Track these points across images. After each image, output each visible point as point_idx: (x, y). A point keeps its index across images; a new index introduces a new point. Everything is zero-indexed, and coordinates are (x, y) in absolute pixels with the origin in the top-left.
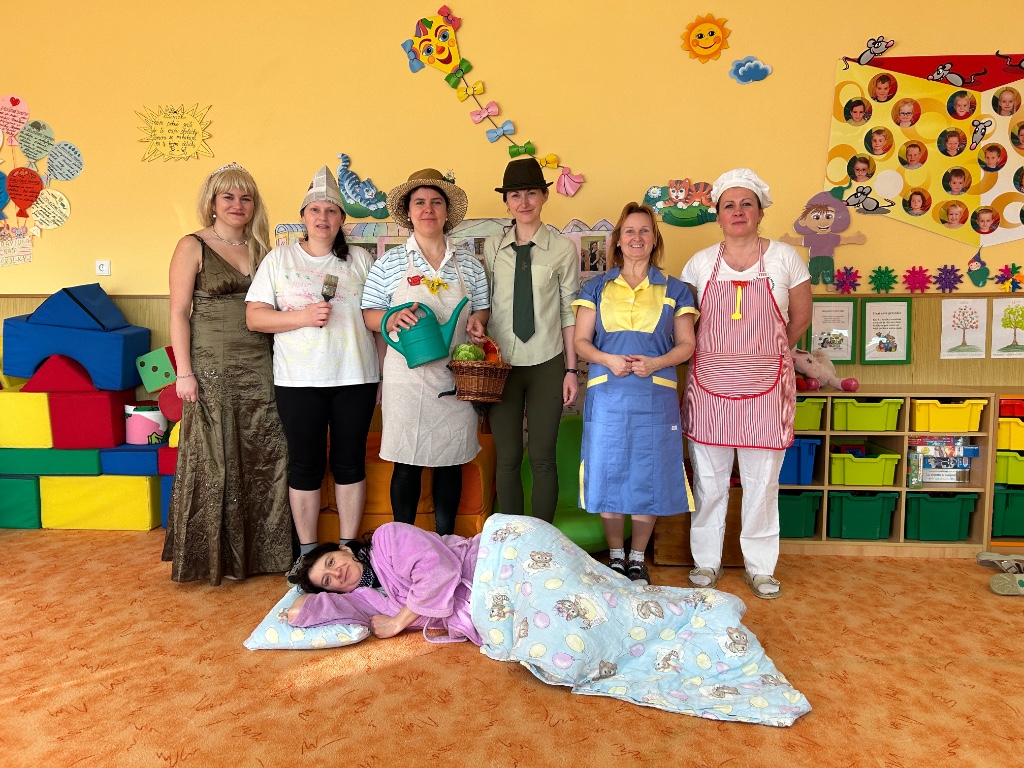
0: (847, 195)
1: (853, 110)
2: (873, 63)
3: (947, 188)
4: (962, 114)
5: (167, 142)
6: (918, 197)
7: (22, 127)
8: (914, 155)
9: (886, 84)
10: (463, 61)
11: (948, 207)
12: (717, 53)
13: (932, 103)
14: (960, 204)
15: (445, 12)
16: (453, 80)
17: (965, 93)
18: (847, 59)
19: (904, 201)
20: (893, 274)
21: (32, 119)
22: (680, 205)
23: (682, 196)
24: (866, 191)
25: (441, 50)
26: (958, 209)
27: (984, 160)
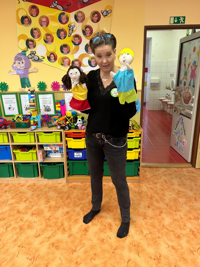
1: (24, 20)
3: (62, 52)
4: (64, 22)
6: (52, 56)
8: (48, 39)
9: (35, 10)
11: (63, 59)
13: (53, 17)
14: (67, 58)
17: (64, 13)
19: (48, 56)
20: (46, 84)
24: (34, 53)
26: (67, 60)
27: (74, 41)
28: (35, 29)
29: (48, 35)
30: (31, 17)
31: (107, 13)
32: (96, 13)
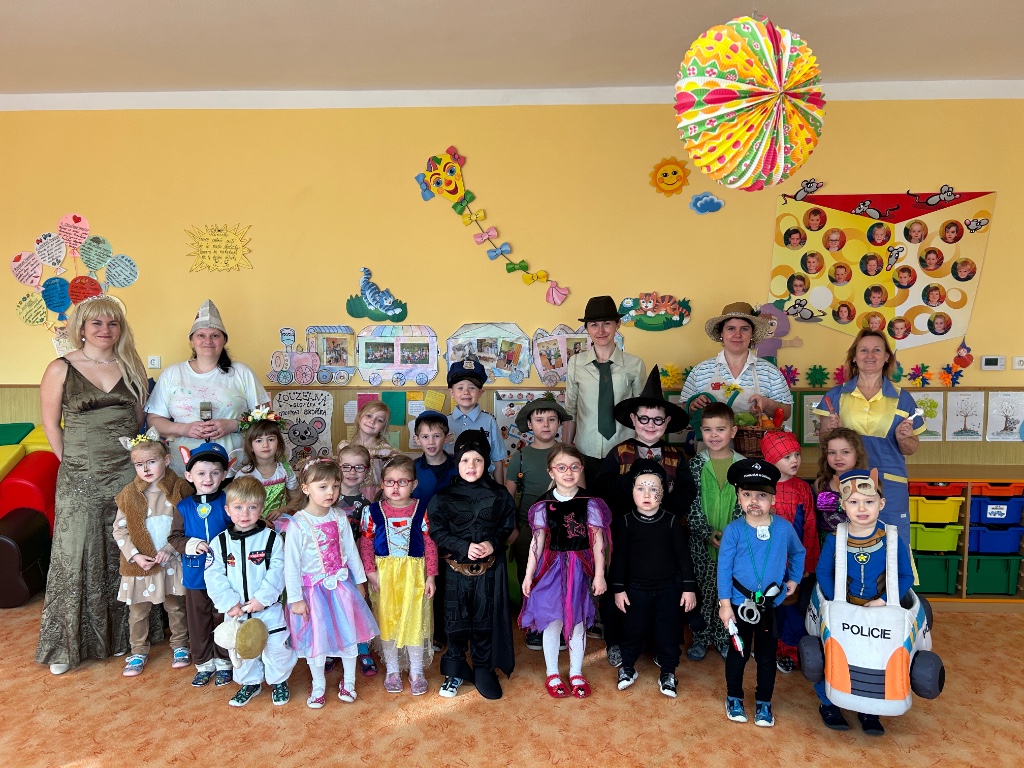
0: (787, 306)
1: (791, 237)
2: (806, 199)
3: (868, 301)
4: (879, 242)
5: (212, 255)
6: (844, 309)
7: (83, 241)
8: (840, 275)
9: (818, 217)
10: (467, 192)
11: (869, 317)
12: (678, 190)
13: (856, 233)
14: (879, 315)
15: (452, 152)
16: (459, 207)
17: (881, 225)
18: (784, 196)
19: (834, 312)
20: (826, 372)
21: (93, 234)
22: (650, 314)
23: (650, 306)
24: (803, 303)
25: (449, 183)
26: (878, 319)
27: (898, 279)
28: (812, 255)
29: (841, 267)
30: (807, 231)
31: (978, 225)
32: (955, 224)
